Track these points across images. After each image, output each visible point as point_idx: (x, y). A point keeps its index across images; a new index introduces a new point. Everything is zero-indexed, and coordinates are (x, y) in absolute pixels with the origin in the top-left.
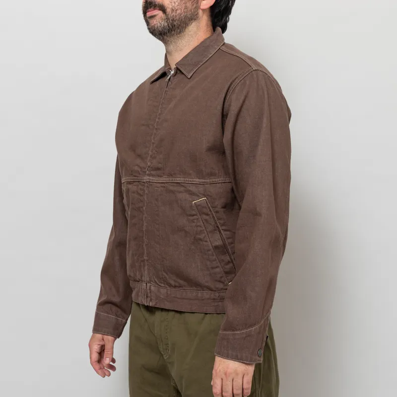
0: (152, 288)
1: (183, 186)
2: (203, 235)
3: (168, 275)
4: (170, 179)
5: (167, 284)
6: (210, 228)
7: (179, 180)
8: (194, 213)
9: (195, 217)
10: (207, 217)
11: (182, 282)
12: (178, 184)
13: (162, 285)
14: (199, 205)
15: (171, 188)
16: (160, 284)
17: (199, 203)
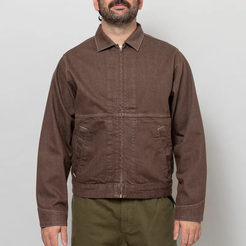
0: (126, 186)
1: (153, 119)
2: (162, 149)
3: (138, 176)
4: (145, 115)
5: (136, 182)
6: (165, 145)
7: (150, 115)
8: (158, 136)
9: (158, 138)
10: (164, 138)
11: (147, 180)
12: (150, 118)
13: (133, 183)
14: (161, 131)
15: (145, 121)
16: (131, 183)
17: (161, 129)
